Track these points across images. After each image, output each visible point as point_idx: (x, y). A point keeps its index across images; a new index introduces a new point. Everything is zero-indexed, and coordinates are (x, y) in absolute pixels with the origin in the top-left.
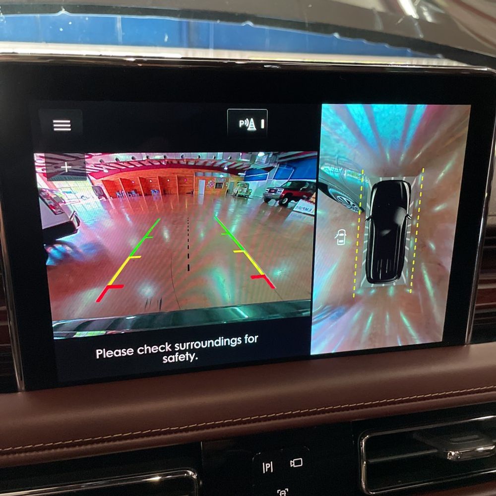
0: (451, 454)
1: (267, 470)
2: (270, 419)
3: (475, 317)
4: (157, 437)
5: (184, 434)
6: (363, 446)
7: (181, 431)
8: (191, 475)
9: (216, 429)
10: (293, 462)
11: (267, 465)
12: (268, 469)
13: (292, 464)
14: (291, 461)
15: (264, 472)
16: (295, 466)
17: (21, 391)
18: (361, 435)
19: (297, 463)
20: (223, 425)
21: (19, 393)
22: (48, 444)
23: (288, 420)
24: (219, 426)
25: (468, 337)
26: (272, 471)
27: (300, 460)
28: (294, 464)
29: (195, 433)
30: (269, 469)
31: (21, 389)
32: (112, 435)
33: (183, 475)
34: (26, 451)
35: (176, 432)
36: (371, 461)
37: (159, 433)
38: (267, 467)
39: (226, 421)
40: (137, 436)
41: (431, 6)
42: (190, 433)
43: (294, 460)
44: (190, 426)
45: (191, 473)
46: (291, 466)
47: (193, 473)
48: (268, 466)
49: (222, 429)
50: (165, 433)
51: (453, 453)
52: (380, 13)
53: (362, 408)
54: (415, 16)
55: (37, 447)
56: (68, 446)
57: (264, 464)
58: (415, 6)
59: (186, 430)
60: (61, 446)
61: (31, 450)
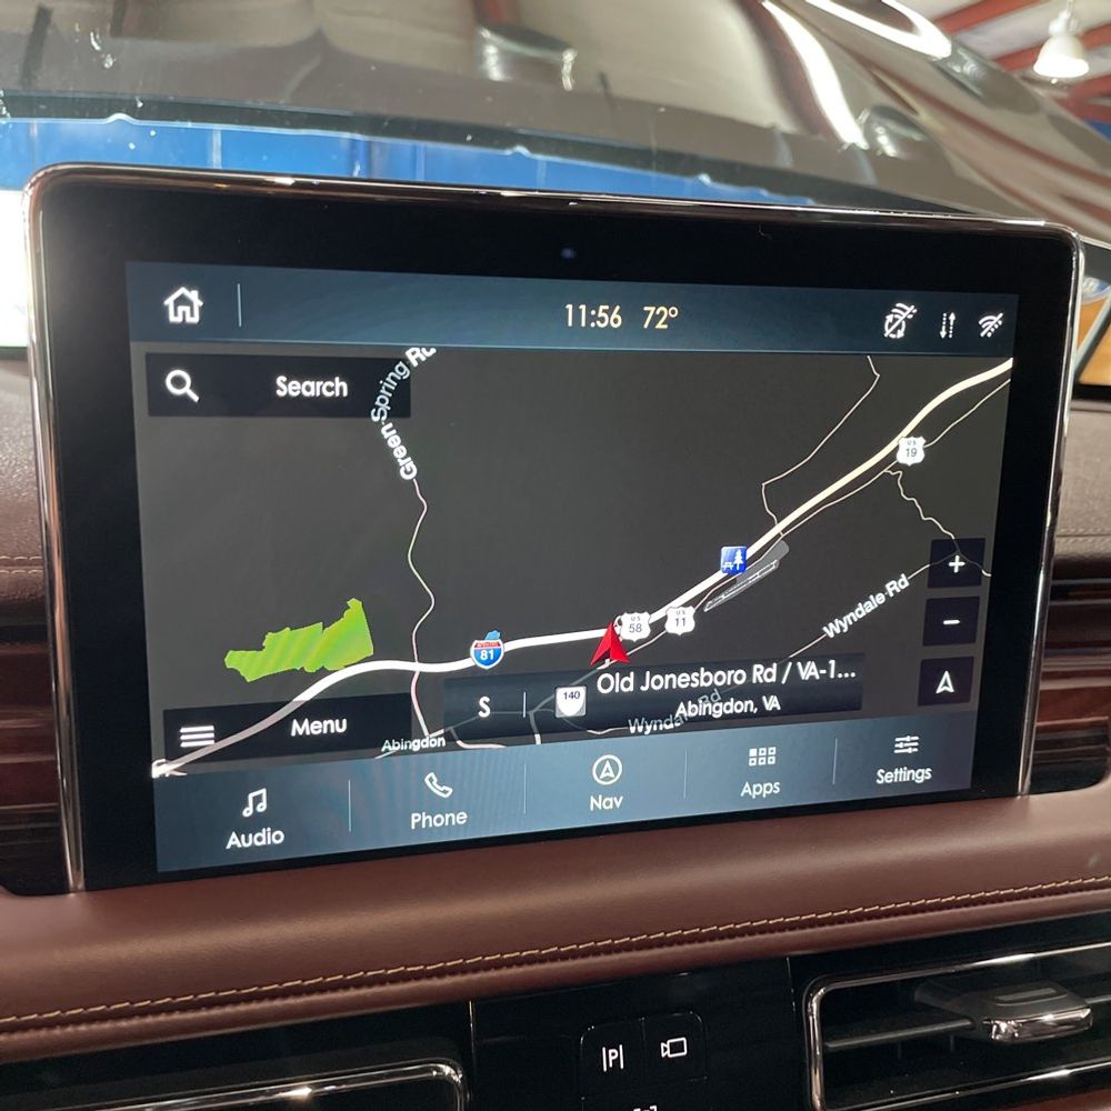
0: (999, 1028)
1: (611, 1065)
2: (618, 949)
3: (1035, 749)
4: (377, 989)
5: (436, 982)
6: (815, 1013)
7: (430, 975)
8: (449, 1074)
9: (505, 972)
10: (668, 1046)
11: (611, 1051)
12: (613, 1061)
13: (665, 1050)
14: (663, 1045)
15: (605, 1069)
16: (670, 1056)
17: (76, 891)
18: (808, 988)
19: (676, 1048)
20: (519, 962)
21: (72, 895)
22: (141, 1004)
23: (656, 952)
24: (510, 963)
25: (1024, 782)
26: (622, 1067)
27: (682, 1042)
28: (668, 1052)
29: (459, 979)
30: (616, 1062)
31: (76, 888)
32: (281, 984)
33: (429, 1075)
34: (91, 1019)
35: (417, 976)
36: (832, 1045)
37: (381, 980)
38: (611, 1058)
39: (524, 953)
40: (334, 987)
41: (893, 126)
42: (448, 981)
43: (669, 1042)
44: (449, 964)
45: (447, 1070)
46: (663, 1055)
47: (453, 1072)
48: (613, 1054)
49: (515, 970)
50: (394, 979)
51: (1003, 1026)
52: (786, 136)
53: (812, 926)
54: (863, 144)
55: (115, 1009)
56: (184, 1008)
57: (604, 1049)
58: (860, 125)
59: (440, 973)
60: (169, 1009)
61: (102, 1017)
